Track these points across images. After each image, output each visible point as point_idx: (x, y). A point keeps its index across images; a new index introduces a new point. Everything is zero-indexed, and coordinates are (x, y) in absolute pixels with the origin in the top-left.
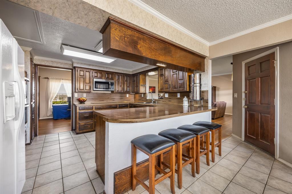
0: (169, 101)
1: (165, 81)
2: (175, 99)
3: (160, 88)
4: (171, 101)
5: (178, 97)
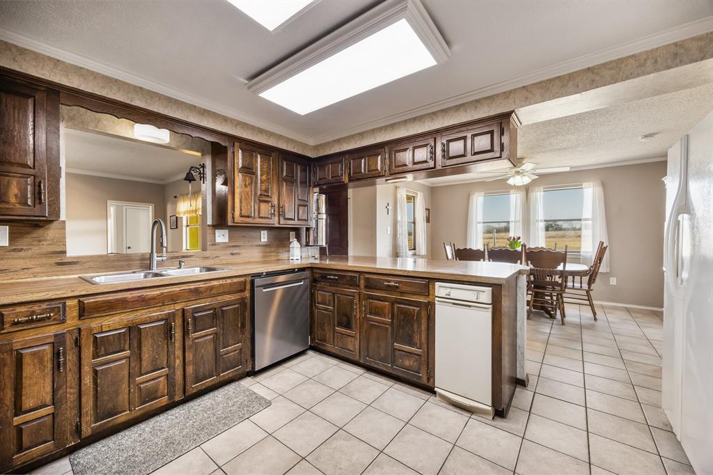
0: (233, 254)
1: (259, 193)
2: (252, 246)
3: (241, 213)
4: (239, 254)
5: (262, 240)
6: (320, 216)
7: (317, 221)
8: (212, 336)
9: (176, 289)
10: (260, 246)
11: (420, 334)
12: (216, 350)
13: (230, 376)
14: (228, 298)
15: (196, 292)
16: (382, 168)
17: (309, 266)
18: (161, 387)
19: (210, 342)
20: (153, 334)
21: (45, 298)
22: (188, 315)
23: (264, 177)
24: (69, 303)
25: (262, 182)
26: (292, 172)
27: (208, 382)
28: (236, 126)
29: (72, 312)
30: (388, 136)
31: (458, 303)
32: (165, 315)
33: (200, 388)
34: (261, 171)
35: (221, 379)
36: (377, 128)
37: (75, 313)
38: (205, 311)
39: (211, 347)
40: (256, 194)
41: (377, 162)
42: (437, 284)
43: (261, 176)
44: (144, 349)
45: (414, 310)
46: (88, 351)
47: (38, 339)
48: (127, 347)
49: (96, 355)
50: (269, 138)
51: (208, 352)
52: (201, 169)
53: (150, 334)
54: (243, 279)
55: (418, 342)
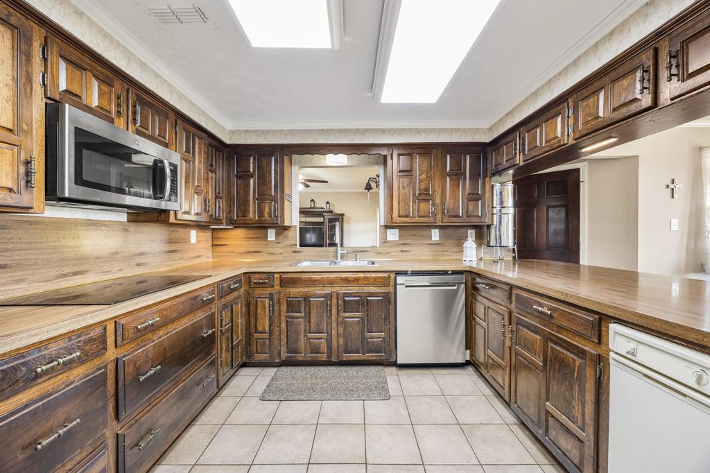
0: (402, 251)
1: (417, 193)
2: (421, 244)
3: (399, 214)
4: (408, 251)
5: (433, 239)
6: (504, 211)
7: (500, 216)
8: (358, 319)
9: (332, 276)
10: (431, 244)
11: (583, 406)
12: (363, 333)
13: (374, 358)
14: (372, 289)
15: (346, 280)
16: (563, 133)
17: (468, 269)
18: (322, 346)
19: (357, 323)
20: (317, 306)
21: (265, 271)
22: (340, 297)
23: (424, 176)
24: (276, 276)
25: (421, 181)
26: (459, 165)
27: (355, 356)
28: (393, 134)
29: (277, 282)
30: (569, 81)
31: (652, 376)
32: (325, 294)
33: (349, 358)
34: (419, 171)
35: (366, 358)
36: (555, 77)
37: (278, 283)
38: (354, 297)
39: (357, 328)
40: (414, 194)
41: (556, 125)
42: (614, 327)
43: (420, 175)
44: (312, 315)
45: (574, 361)
46: (284, 307)
47: (263, 294)
48: (302, 311)
49: (288, 311)
50: (429, 135)
51: (355, 332)
52: (377, 179)
53: (315, 306)
54: (386, 275)
55: (580, 416)
